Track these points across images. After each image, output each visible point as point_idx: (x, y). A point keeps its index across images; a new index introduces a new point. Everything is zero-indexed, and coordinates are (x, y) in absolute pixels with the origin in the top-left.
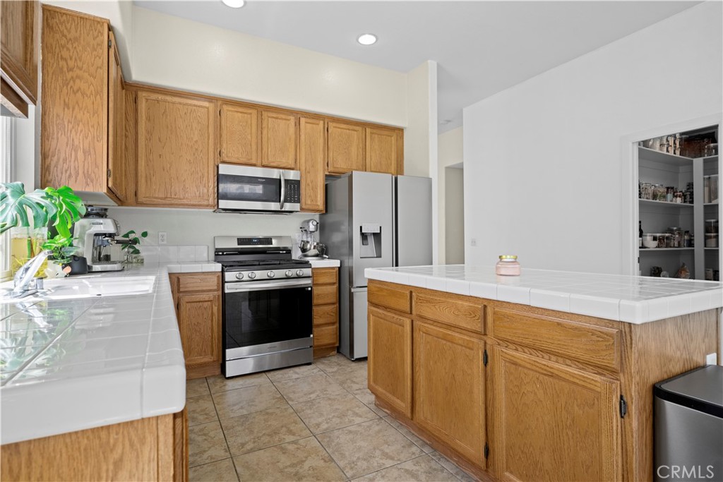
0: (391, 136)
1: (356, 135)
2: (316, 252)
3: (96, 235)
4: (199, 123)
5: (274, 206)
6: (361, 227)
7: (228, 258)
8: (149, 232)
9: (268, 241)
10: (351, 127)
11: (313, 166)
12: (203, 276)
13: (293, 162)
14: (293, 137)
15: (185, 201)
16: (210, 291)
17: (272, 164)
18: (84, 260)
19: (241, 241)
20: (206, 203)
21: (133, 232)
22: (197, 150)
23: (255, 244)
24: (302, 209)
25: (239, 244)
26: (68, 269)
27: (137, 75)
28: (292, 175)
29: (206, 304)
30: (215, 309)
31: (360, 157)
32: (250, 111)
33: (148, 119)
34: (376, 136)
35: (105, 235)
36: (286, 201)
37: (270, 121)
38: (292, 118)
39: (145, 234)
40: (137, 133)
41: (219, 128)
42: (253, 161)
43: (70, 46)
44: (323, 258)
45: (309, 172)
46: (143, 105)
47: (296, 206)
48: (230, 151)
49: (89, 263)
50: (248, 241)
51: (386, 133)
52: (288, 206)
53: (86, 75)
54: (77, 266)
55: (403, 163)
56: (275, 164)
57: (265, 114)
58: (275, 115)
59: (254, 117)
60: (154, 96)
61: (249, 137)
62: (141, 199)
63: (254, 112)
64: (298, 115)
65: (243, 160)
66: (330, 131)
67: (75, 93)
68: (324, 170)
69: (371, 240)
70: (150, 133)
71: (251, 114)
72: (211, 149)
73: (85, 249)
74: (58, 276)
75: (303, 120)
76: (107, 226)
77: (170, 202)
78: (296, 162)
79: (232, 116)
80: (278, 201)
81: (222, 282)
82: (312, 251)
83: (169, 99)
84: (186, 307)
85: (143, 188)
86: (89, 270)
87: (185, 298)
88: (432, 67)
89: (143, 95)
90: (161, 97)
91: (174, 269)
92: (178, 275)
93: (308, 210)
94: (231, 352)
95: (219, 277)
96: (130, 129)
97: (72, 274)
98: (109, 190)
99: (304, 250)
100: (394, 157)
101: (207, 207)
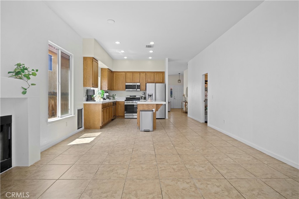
1: (152, 75)
4: (123, 76)
5: (135, 90)
6: (148, 94)
7: (128, 99)
9: (136, 96)
10: (151, 73)
11: (143, 82)
14: (139, 77)
17: (135, 82)
19: (130, 96)
22: (122, 81)
24: (140, 90)
27: (113, 70)
28: (139, 84)
29: (122, 106)
30: (124, 107)
33: (115, 76)
34: (157, 74)
36: (137, 89)
37: (135, 74)
38: (139, 73)
39: (115, 95)
41: (126, 77)
42: (132, 82)
43: (104, 72)
46: (114, 75)
47: (139, 90)
48: (128, 80)
50: (132, 96)
51: (160, 73)
53: (105, 76)
55: (164, 79)
59: (132, 74)
60: (116, 73)
61: (131, 78)
62: (114, 89)
64: (140, 72)
65: (130, 82)
66: (147, 74)
67: (104, 78)
68: (145, 82)
69: (151, 96)
70: (116, 79)
72: (125, 80)
73: (105, 97)
74: (102, 100)
75: (141, 73)
76: (108, 94)
77: (118, 90)
78: (140, 81)
79: (128, 74)
80: (136, 89)
81: (124, 103)
82: (143, 98)
83: (118, 73)
84: (119, 106)
85: (114, 88)
86: (106, 100)
87: (119, 105)
88: (167, 59)
89: (114, 73)
90: (117, 73)
91: (118, 100)
92: (118, 101)
93: (142, 90)
94: (125, 114)
95: (124, 102)
96: (113, 79)
97: (103, 100)
98: (108, 90)
99: (142, 98)
100: (162, 78)
101: (124, 90)
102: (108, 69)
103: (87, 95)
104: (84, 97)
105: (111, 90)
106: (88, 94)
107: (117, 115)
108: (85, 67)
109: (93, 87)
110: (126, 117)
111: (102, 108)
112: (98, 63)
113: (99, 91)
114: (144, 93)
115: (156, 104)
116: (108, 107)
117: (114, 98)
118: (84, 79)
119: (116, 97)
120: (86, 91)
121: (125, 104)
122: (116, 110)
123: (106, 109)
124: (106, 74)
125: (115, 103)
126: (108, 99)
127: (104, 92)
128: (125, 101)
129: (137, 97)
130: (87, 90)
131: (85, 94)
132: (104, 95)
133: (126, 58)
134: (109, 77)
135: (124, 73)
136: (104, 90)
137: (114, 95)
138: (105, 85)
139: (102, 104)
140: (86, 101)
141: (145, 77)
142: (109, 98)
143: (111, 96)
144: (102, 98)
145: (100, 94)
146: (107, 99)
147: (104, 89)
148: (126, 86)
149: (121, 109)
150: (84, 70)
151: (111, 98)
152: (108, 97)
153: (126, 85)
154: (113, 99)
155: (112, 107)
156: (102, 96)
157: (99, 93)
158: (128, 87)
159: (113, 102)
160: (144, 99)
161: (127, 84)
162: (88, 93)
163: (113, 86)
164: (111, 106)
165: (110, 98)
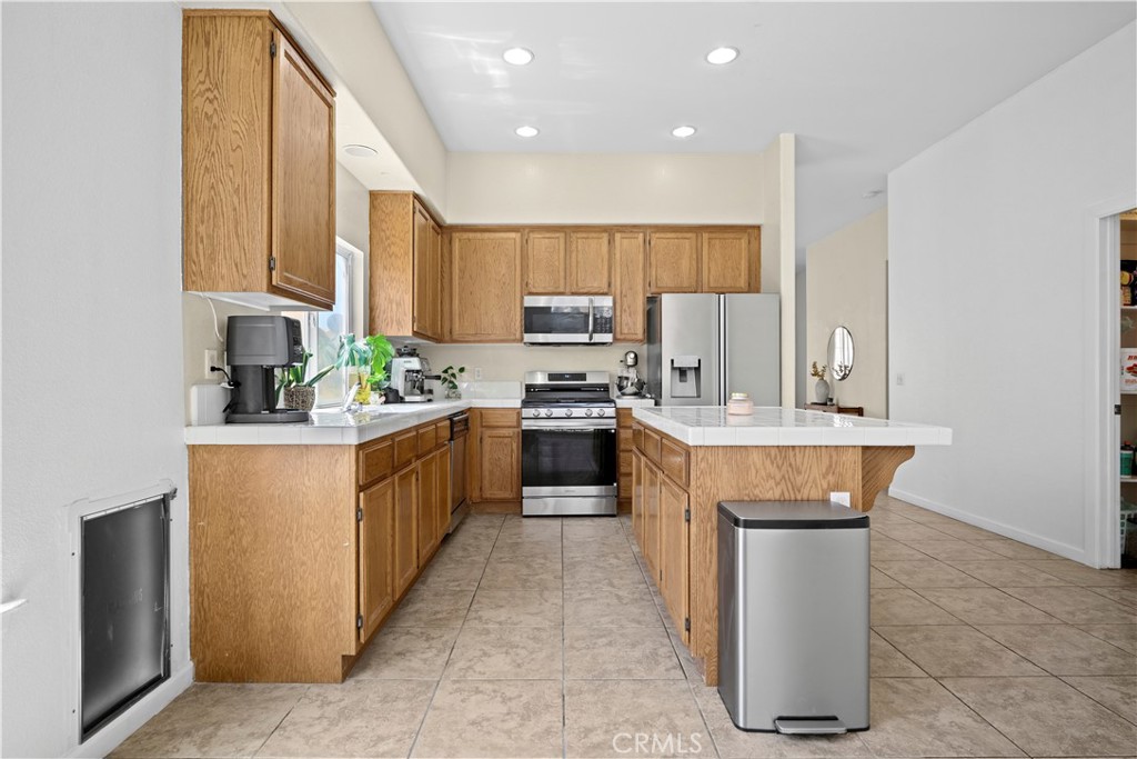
0: (740, 239)
1: (687, 244)
2: (633, 389)
3: (408, 371)
4: (506, 255)
5: (584, 338)
6: (672, 361)
7: (534, 395)
8: (467, 368)
9: (582, 376)
10: (680, 235)
11: (631, 289)
12: (503, 412)
13: (606, 286)
14: (606, 257)
15: (493, 337)
16: (509, 427)
17: (581, 291)
18: (397, 391)
19: (552, 377)
20: (512, 337)
21: (451, 368)
22: (504, 283)
23: (567, 380)
24: (615, 339)
25: (550, 380)
26: (383, 399)
27: (450, 218)
29: (506, 440)
30: (515, 446)
31: (694, 272)
32: (557, 235)
33: (461, 258)
34: (717, 241)
35: (413, 371)
36: (595, 331)
37: (579, 242)
38: (605, 236)
39: (462, 370)
40: (451, 273)
41: (524, 256)
42: (562, 290)
43: (387, 219)
44: (644, 397)
45: (626, 296)
46: (456, 246)
47: (608, 338)
48: (538, 279)
49: (401, 394)
50: (561, 376)
51: (732, 235)
52: (598, 338)
53: (398, 241)
54: (391, 397)
55: (759, 273)
56: (585, 291)
57: (574, 236)
58: (584, 235)
59: (562, 241)
60: (465, 235)
61: (557, 263)
62: (456, 335)
63: (562, 235)
64: (611, 230)
65: (551, 289)
66: (652, 243)
67: (390, 257)
68: (644, 291)
69: (691, 376)
70: (462, 271)
71: (558, 238)
72: (518, 281)
73: (398, 383)
74: (375, 403)
75: (618, 236)
76: (414, 363)
77: (480, 338)
78: (609, 285)
79: (540, 243)
80: (587, 332)
81: (520, 418)
82: (630, 389)
83: (478, 235)
84: (487, 441)
85: (456, 325)
86: (401, 400)
87: (488, 433)
88: (787, 142)
89: (456, 235)
90: (471, 235)
91: (478, 403)
92: (481, 410)
93: (625, 340)
94: (527, 491)
95: (519, 414)
96: (446, 270)
97: (386, 402)
98: (415, 333)
99: (621, 388)
100: (744, 265)
101: (514, 341)
102: (416, 196)
103: (234, 369)
104: (200, 382)
105: (438, 339)
106: (239, 362)
107: (476, 494)
108: (198, 102)
109: (274, 290)
110: (529, 507)
111: (360, 488)
112: (330, 106)
113: (352, 340)
114: (636, 356)
115: (866, 448)
116: (418, 457)
117: (455, 387)
118: (194, 217)
119: (465, 385)
120: (216, 336)
121: (526, 425)
122: (465, 470)
123: (402, 478)
124: (404, 228)
125: (462, 425)
126: (418, 398)
127: (391, 350)
128: (526, 403)
129: (590, 380)
130: (232, 327)
131: (209, 357)
132: (388, 369)
133: (527, 132)
134: (422, 254)
135: (513, 235)
136: (391, 340)
137: (455, 371)
138: (398, 304)
139: (360, 447)
140: (220, 416)
141: (641, 256)
142: (422, 392)
143: (438, 377)
144: (376, 387)
145: (366, 362)
146: (412, 394)
147: (392, 332)
148: (530, 312)
149: (500, 458)
150: (186, 129)
151: (436, 385)
152: (418, 383)
153: (526, 308)
154: (448, 397)
155: (443, 455)
156: (380, 376)
157: (352, 356)
158: (536, 320)
159: (450, 418)
160: (635, 394)
161: (530, 301)
162: (239, 348)
163: (446, 316)
164: (439, 446)
165: (431, 392)
